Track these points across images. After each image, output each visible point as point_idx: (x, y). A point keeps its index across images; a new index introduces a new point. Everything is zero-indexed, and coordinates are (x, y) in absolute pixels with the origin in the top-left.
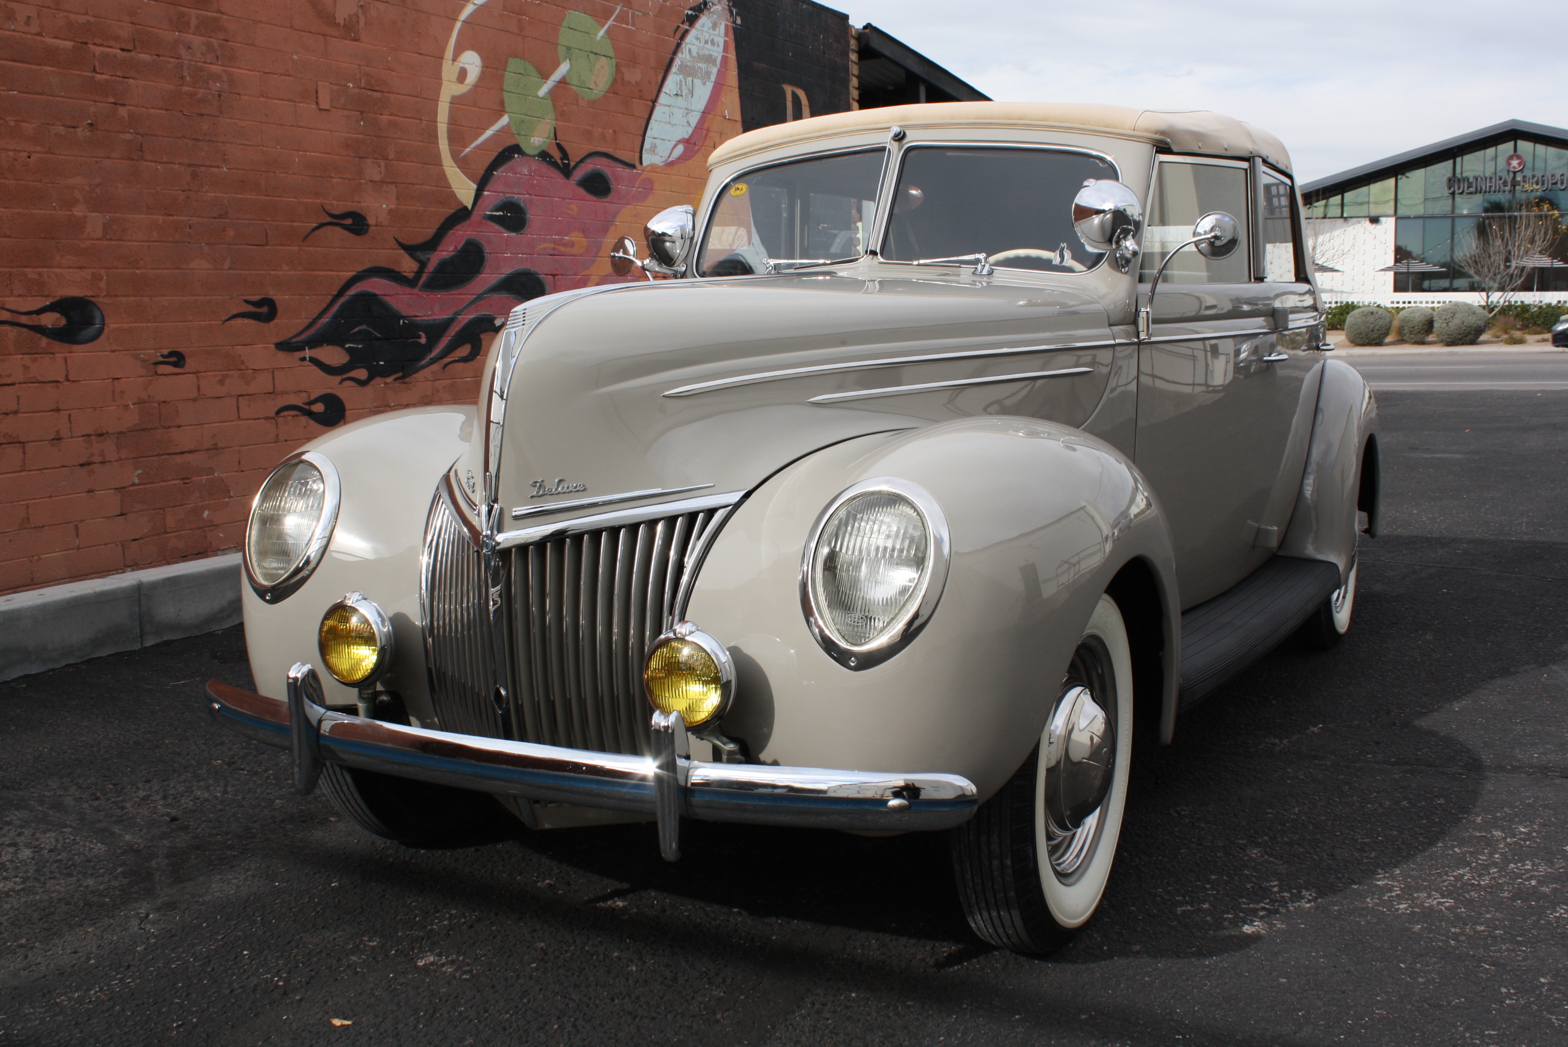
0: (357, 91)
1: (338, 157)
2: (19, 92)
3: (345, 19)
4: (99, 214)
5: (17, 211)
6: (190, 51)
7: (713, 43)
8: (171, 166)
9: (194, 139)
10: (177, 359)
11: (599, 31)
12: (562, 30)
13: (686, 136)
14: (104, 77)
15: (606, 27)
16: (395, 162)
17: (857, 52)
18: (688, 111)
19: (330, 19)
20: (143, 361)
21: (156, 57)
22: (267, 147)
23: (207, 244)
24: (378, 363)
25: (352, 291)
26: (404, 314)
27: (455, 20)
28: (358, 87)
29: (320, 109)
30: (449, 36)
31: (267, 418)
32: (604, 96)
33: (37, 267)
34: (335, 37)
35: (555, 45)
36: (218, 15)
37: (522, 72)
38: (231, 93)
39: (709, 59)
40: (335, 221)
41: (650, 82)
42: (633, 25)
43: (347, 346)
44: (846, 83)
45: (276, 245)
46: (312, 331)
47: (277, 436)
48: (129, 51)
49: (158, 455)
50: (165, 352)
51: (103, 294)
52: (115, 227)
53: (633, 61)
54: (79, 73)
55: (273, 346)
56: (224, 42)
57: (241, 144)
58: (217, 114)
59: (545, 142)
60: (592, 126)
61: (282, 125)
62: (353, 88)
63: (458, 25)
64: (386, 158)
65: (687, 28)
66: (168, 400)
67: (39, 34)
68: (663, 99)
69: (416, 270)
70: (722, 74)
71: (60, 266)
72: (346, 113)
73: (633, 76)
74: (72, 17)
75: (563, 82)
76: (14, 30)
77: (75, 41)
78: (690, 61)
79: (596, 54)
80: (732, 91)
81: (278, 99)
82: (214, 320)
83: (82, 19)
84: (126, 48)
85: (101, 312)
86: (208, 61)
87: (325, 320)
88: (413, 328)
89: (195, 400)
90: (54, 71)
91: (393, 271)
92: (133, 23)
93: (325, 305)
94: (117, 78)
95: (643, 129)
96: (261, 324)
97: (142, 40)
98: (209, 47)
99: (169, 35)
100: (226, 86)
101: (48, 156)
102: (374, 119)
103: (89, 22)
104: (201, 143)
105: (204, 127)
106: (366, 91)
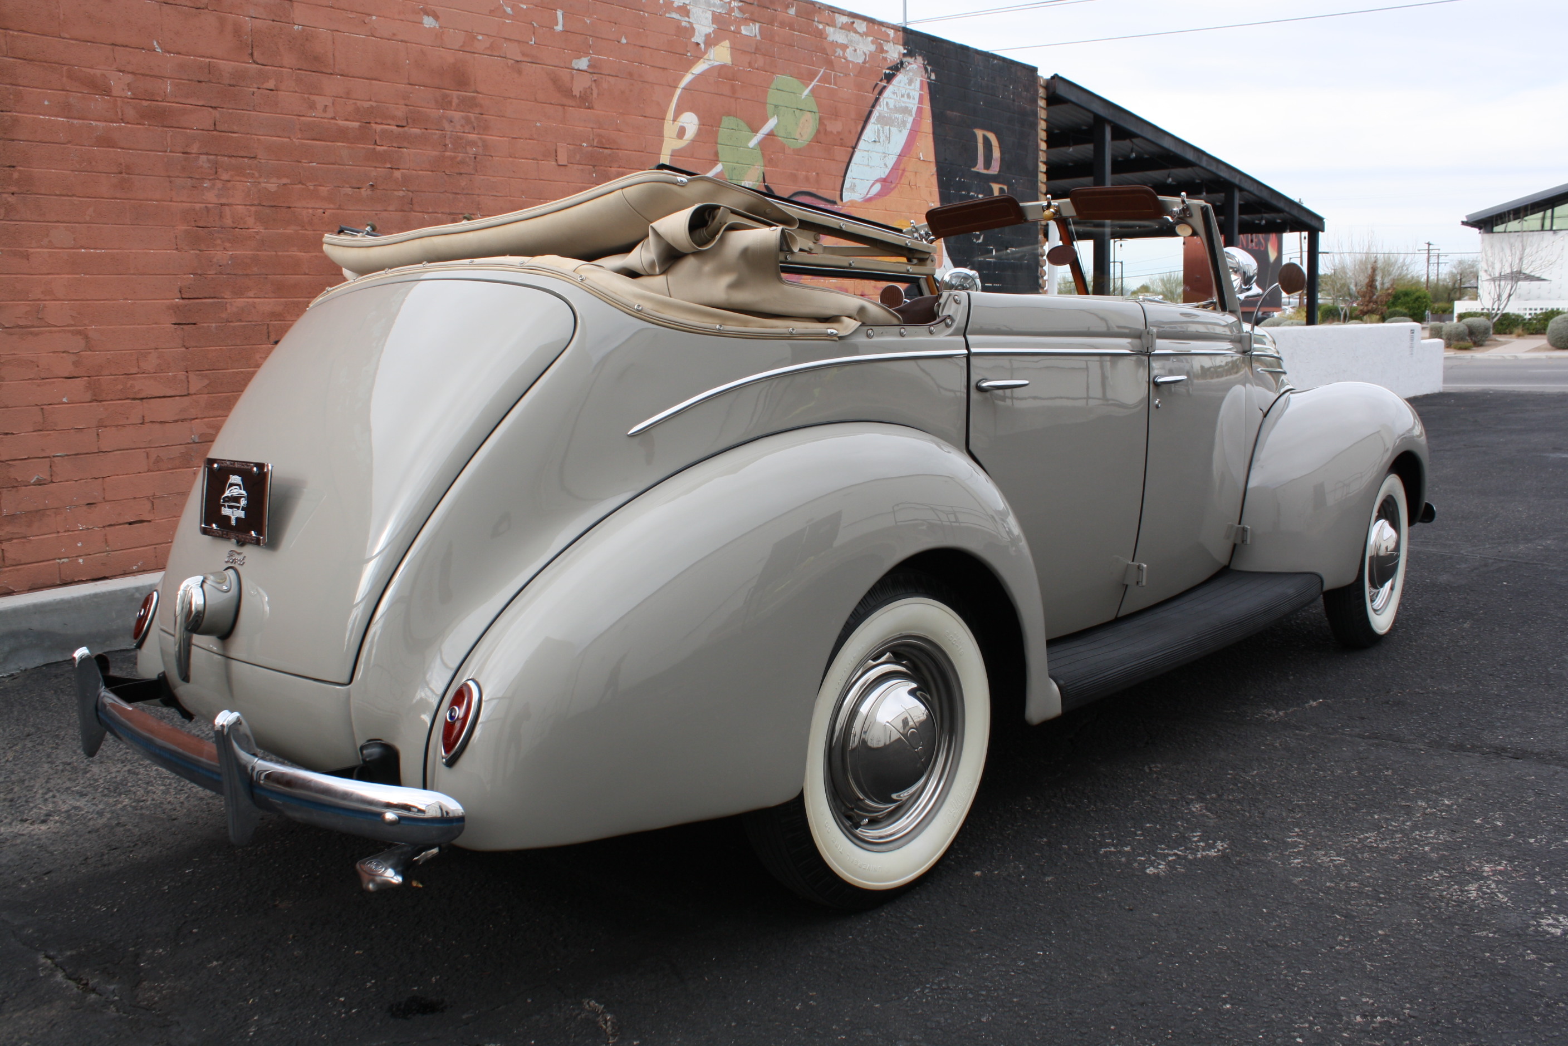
0: (590, 149)
2: (318, 163)
3: (580, 92)
5: (314, 254)
6: (452, 124)
7: (909, 96)
8: (436, 215)
9: (454, 193)
11: (805, 90)
12: (770, 91)
13: (884, 176)
14: (383, 148)
15: (810, 87)
17: (1045, 99)
18: (885, 155)
19: (568, 93)
21: (425, 131)
22: (514, 197)
27: (676, 87)
28: (591, 146)
29: (559, 165)
30: (671, 101)
32: (808, 145)
34: (572, 107)
35: (764, 104)
36: (475, 94)
37: (734, 127)
38: (485, 155)
39: (905, 110)
41: (850, 132)
42: (835, 84)
44: (1034, 126)
48: (403, 127)
53: (835, 115)
54: (364, 146)
56: (480, 116)
57: (492, 196)
58: (473, 172)
59: (754, 184)
60: (797, 170)
61: (527, 179)
62: (587, 146)
63: (678, 92)
65: (885, 84)
67: (334, 118)
68: (862, 145)
70: (916, 122)
72: (581, 167)
73: (835, 127)
74: (359, 103)
75: (771, 134)
76: (314, 117)
77: (360, 122)
78: (887, 113)
79: (801, 110)
80: (926, 136)
81: (523, 159)
83: (367, 104)
84: (401, 125)
86: (467, 131)
90: (344, 146)
92: (406, 105)
94: (394, 148)
95: (844, 171)
97: (414, 118)
98: (468, 120)
99: (435, 113)
100: (480, 151)
101: (339, 211)
102: (605, 171)
103: (372, 106)
104: (459, 196)
105: (463, 184)
106: (598, 149)
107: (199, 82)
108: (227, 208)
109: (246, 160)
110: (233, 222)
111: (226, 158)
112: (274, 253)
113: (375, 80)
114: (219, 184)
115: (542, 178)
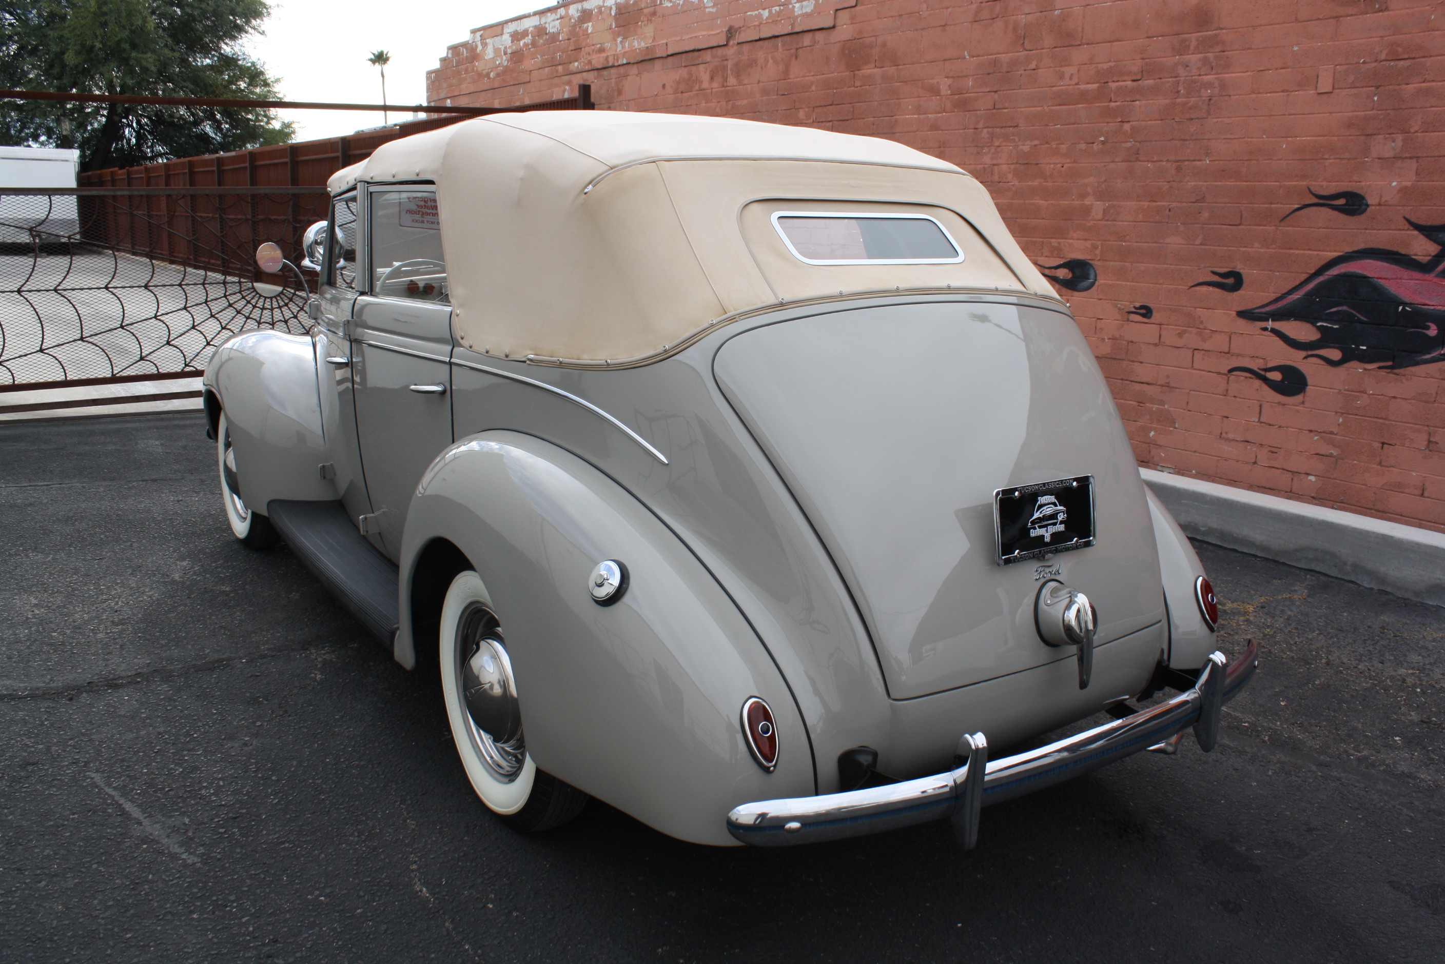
1: (1335, 138)
2: (1061, 125)
4: (1102, 203)
5: (1051, 202)
6: (1188, 69)
8: (1160, 163)
9: (1182, 140)
10: (1146, 312)
14: (1116, 104)
16: (1419, 134)
20: (1119, 309)
21: (1159, 80)
22: (1252, 138)
23: (1182, 224)
24: (1357, 346)
25: (1335, 271)
26: (1407, 300)
28: (1372, 62)
29: (1320, 93)
31: (1219, 373)
33: (1058, 238)
34: (1352, 15)
36: (1217, 32)
38: (1222, 95)
40: (1322, 202)
43: (1319, 324)
45: (1250, 225)
46: (1280, 305)
47: (1227, 390)
48: (1137, 80)
49: (1122, 379)
50: (1137, 305)
51: (1099, 258)
52: (1112, 211)
54: (1100, 104)
55: (1235, 313)
56: (1221, 53)
57: (1225, 139)
58: (1205, 116)
61: (1272, 115)
62: (1364, 63)
64: (1405, 131)
66: (1134, 341)
67: (1077, 84)
69: (1433, 254)
71: (1071, 239)
72: (1353, 91)
74: (1100, 66)
76: (1062, 85)
77: (1100, 83)
81: (1272, 92)
82: (1181, 285)
83: (1106, 66)
84: (1135, 78)
85: (1095, 271)
86: (1203, 73)
87: (1295, 296)
88: (1419, 317)
89: (1156, 345)
90: (1083, 107)
91: (1397, 253)
92: (1143, 59)
93: (1297, 283)
94: (1127, 103)
96: (1225, 293)
97: (1149, 70)
98: (1205, 61)
99: (1170, 61)
100: (1217, 91)
101: (1074, 165)
102: (1395, 90)
103: (1111, 67)
104: (1187, 143)
105: (1193, 129)
106: (1387, 63)
107: (989, 74)
108: (996, 168)
109: (1011, 129)
110: (999, 178)
111: (998, 129)
112: (1022, 201)
113: (1117, 41)
114: (993, 150)
115: (1293, 112)
